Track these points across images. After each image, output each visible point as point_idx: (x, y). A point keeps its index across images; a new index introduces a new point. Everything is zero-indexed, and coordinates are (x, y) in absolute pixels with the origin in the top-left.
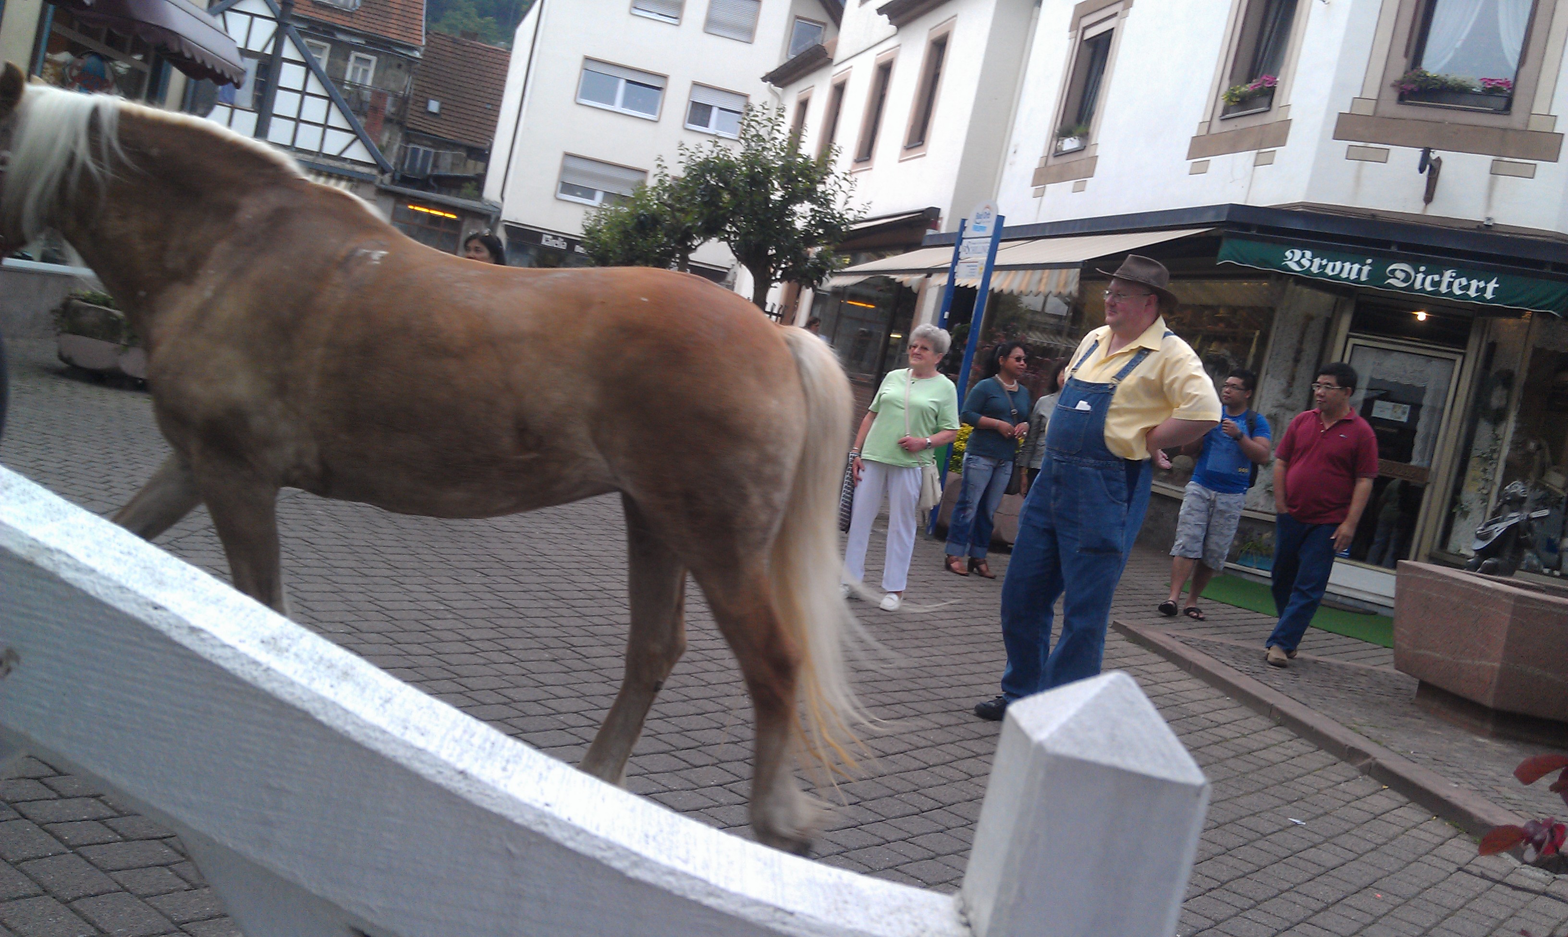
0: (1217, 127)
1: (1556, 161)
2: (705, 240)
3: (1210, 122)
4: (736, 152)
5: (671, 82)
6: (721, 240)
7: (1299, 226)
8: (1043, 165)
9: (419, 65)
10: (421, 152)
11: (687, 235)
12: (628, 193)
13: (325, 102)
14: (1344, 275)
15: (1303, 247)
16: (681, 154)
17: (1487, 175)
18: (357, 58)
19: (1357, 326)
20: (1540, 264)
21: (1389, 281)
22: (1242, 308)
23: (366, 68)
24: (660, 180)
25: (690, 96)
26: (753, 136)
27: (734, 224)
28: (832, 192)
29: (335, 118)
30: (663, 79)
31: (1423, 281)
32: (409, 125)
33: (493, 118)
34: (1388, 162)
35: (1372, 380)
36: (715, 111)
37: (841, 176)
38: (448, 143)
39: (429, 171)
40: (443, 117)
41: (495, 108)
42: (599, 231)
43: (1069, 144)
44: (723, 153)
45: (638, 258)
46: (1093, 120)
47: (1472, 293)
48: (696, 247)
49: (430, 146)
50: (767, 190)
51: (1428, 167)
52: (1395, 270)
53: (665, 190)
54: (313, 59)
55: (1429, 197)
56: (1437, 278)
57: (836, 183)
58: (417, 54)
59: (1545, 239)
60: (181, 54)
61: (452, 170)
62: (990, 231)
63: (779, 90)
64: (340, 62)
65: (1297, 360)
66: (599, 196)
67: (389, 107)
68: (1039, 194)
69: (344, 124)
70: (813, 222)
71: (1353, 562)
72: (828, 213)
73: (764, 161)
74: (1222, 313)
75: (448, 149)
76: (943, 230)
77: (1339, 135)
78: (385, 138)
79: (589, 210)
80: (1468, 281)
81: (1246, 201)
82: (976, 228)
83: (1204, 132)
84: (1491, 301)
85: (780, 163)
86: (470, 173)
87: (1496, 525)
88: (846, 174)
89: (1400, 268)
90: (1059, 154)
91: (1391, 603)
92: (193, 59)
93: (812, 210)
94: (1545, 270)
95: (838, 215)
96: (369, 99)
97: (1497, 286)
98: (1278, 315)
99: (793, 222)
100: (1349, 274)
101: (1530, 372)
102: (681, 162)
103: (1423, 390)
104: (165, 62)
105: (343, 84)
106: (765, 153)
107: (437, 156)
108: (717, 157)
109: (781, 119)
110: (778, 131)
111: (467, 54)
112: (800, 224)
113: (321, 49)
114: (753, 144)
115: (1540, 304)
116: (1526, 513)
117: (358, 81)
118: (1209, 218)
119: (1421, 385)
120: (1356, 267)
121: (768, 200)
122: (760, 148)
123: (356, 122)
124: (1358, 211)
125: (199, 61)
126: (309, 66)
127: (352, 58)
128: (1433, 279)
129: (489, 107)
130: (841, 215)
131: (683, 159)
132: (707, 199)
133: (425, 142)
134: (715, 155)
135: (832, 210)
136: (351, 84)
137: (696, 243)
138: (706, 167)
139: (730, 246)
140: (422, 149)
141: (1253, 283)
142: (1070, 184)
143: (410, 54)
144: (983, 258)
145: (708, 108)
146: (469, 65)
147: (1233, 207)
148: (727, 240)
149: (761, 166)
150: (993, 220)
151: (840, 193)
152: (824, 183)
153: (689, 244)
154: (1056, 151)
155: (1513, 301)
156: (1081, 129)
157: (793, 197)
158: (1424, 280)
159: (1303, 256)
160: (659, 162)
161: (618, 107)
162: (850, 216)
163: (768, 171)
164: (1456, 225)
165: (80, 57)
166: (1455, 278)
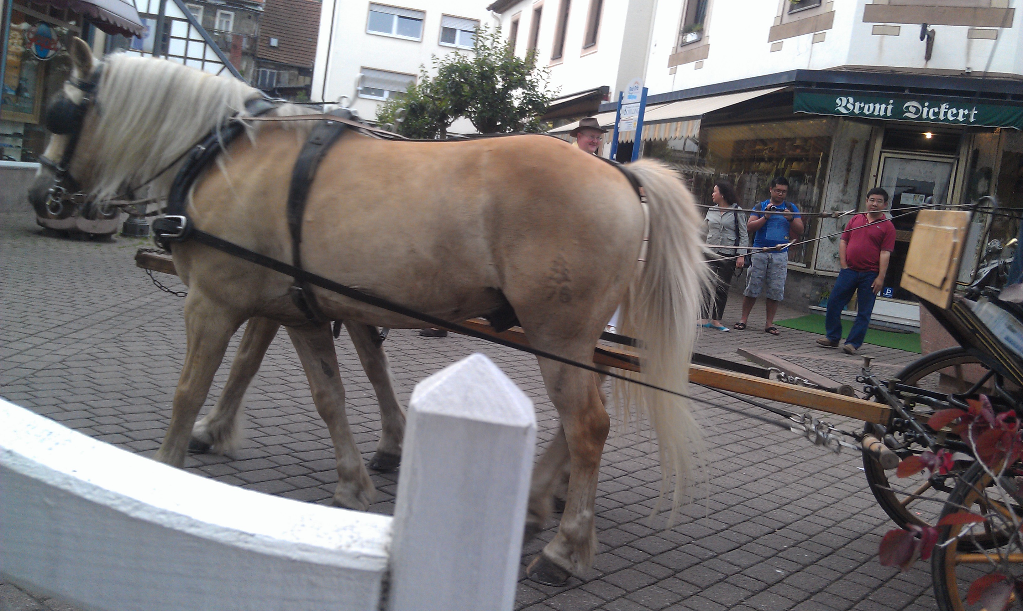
0: (786, 19)
1: (1011, 26)
2: (456, 118)
3: (782, 16)
4: (471, 58)
5: (428, 15)
6: (466, 117)
7: (843, 81)
8: (674, 53)
9: (262, 16)
10: (268, 73)
11: (444, 116)
12: (404, 91)
13: (202, 44)
14: (876, 113)
15: (847, 95)
16: (434, 63)
17: (965, 40)
18: (222, 14)
19: (886, 146)
20: (1004, 96)
21: (906, 114)
22: (810, 138)
23: (227, 20)
24: (423, 80)
25: (441, 23)
26: (481, 47)
27: (473, 106)
28: (535, 80)
29: (211, 55)
30: (423, 14)
31: (928, 113)
32: (259, 56)
33: (313, 47)
34: (900, 35)
35: (898, 179)
36: (458, 33)
37: (542, 69)
38: (285, 66)
39: (274, 85)
40: (281, 48)
41: (314, 40)
42: (387, 117)
43: (691, 37)
44: (462, 59)
45: (414, 133)
46: (705, 21)
47: (960, 118)
48: (451, 123)
49: (273, 69)
50: (493, 82)
51: (926, 36)
52: (909, 106)
53: (427, 87)
54: (192, 17)
55: (928, 56)
56: (936, 110)
57: (538, 74)
58: (261, 9)
59: (1006, 79)
60: (99, 19)
61: (289, 83)
62: (639, 99)
63: (499, 15)
64: (211, 18)
65: (848, 171)
66: (386, 94)
67: (245, 45)
68: (673, 72)
69: (216, 59)
70: (525, 101)
71: (895, 300)
72: (534, 95)
73: (489, 62)
74: (798, 142)
75: (285, 69)
76: (612, 100)
77: (866, 19)
78: (244, 66)
79: (380, 103)
80: (957, 110)
81: (808, 67)
82: (630, 97)
83: (778, 23)
84: (973, 123)
85: (500, 63)
86: (302, 85)
87: (983, 269)
88: (544, 68)
89: (912, 105)
90: (684, 44)
91: (918, 324)
92: (108, 21)
93: (523, 93)
94: (1007, 100)
95: (541, 96)
96: (231, 40)
97: (976, 112)
98: (834, 141)
99: (512, 102)
100: (879, 112)
101: (1002, 167)
102: (435, 68)
103: (933, 184)
104: (91, 25)
105: (213, 32)
106: (490, 57)
107: (279, 74)
108: (459, 62)
109: (499, 34)
110: (498, 42)
111: (293, 6)
112: (516, 104)
113: (197, 10)
114: (481, 52)
115: (1004, 123)
116: (1002, 260)
117: (224, 29)
118: (784, 80)
119: (930, 181)
120: (883, 106)
121: (494, 88)
122: (486, 54)
123: (223, 56)
124: (882, 69)
125: (112, 22)
126: (190, 21)
127: (218, 14)
128: (934, 111)
129: (310, 40)
130: (543, 95)
131: (435, 65)
132: (453, 90)
133: (270, 66)
134: (457, 61)
135: (537, 92)
136: (219, 32)
137: (450, 121)
138: (450, 70)
139: (472, 121)
140: (269, 71)
141: (817, 121)
142: (693, 64)
143: (256, 9)
144: (636, 117)
145: (454, 30)
146: (295, 13)
147: (800, 72)
148: (470, 117)
149: (487, 66)
150: (641, 90)
151: (541, 80)
152: (530, 75)
153: (446, 121)
154: (682, 43)
155: (987, 122)
156: (698, 27)
157: (510, 86)
158: (928, 111)
159: (848, 102)
160: (422, 69)
161: (394, 34)
162: (549, 96)
163: (492, 69)
164: (946, 74)
165: (34, 25)
166: (949, 109)
